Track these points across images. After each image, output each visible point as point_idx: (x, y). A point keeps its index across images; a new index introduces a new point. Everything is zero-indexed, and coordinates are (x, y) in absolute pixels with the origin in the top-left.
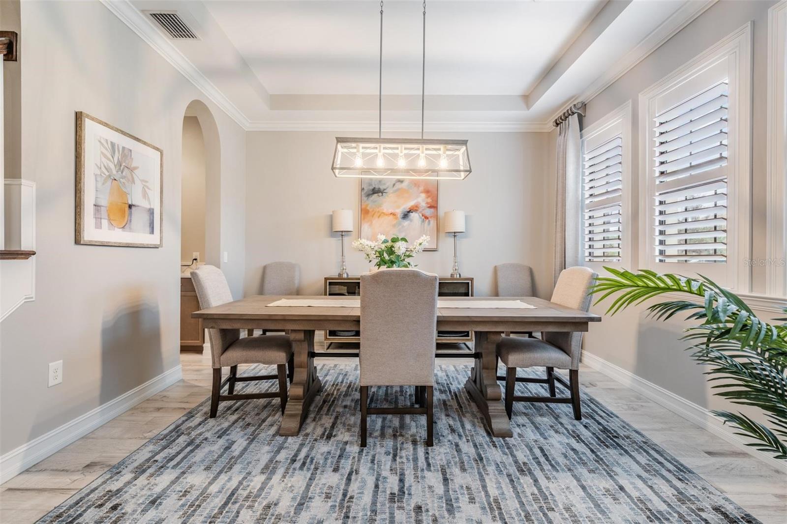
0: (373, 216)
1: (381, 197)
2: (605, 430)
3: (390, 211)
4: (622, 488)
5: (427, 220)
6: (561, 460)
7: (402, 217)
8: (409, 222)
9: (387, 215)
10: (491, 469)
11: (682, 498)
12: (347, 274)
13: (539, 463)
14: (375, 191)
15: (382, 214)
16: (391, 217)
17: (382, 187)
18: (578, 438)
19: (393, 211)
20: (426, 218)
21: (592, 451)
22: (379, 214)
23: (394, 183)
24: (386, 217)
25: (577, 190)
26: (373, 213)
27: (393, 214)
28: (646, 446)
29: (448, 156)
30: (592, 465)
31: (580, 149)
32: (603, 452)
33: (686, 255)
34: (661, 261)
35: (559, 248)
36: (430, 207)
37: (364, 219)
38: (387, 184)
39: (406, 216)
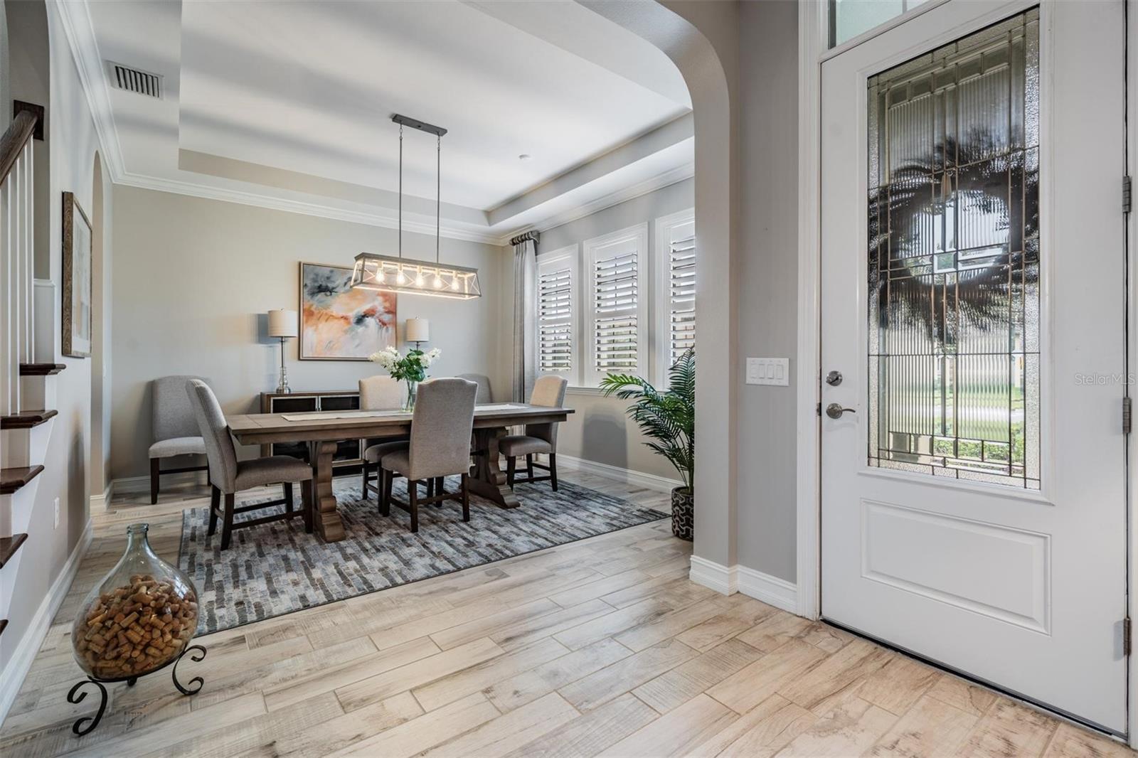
0: (319, 319)
1: (329, 297)
2: (574, 493)
3: (341, 314)
4: (594, 513)
5: (385, 327)
6: (557, 510)
7: (355, 321)
8: (364, 327)
9: (336, 318)
10: (518, 522)
11: (623, 510)
12: (289, 390)
13: (545, 514)
14: (322, 289)
15: (330, 317)
16: (342, 321)
17: (330, 285)
18: (560, 499)
19: (344, 314)
20: (384, 324)
21: (572, 503)
22: (327, 317)
23: (346, 281)
24: (336, 321)
25: (533, 308)
26: (319, 315)
27: (345, 318)
28: (598, 495)
29: (442, 276)
30: (576, 508)
31: (535, 269)
32: (578, 502)
33: (630, 365)
34: (598, 370)
35: (518, 359)
36: (388, 312)
37: (307, 322)
38: (337, 283)
39: (360, 320)
